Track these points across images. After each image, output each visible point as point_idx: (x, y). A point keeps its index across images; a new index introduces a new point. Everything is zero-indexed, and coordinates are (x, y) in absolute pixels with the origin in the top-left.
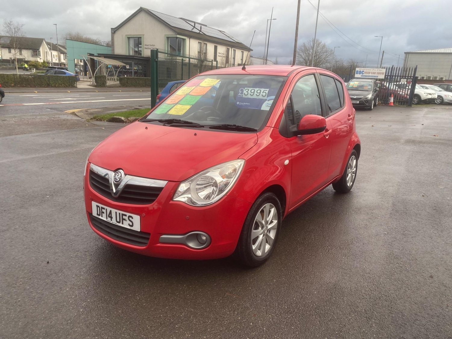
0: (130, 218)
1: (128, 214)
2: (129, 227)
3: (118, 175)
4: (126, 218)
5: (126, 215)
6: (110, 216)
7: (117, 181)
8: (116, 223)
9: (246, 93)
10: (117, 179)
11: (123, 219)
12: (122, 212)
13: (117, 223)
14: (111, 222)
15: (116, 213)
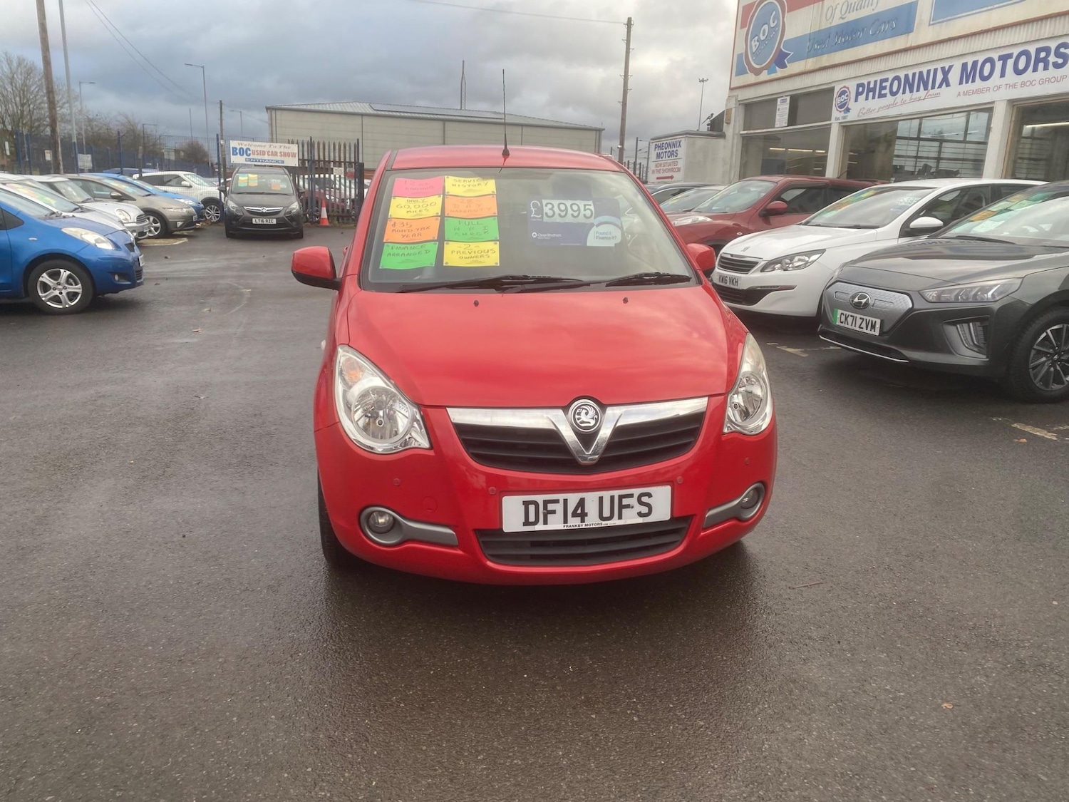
0: (645, 499)
1: (636, 492)
2: (640, 520)
3: (587, 414)
4: (633, 501)
5: (631, 496)
6: (579, 511)
7: (591, 425)
8: (600, 522)
9: (550, 213)
10: (589, 423)
11: (621, 507)
12: (616, 493)
13: (604, 522)
14: (584, 527)
15: (601, 499)
